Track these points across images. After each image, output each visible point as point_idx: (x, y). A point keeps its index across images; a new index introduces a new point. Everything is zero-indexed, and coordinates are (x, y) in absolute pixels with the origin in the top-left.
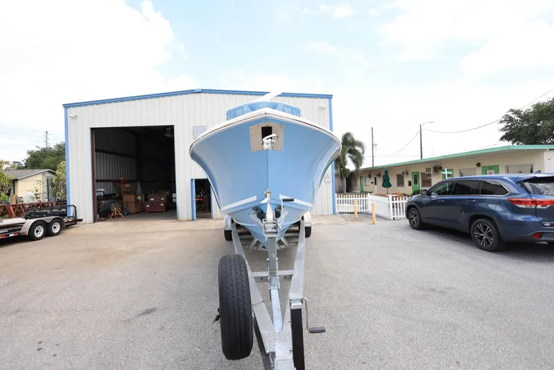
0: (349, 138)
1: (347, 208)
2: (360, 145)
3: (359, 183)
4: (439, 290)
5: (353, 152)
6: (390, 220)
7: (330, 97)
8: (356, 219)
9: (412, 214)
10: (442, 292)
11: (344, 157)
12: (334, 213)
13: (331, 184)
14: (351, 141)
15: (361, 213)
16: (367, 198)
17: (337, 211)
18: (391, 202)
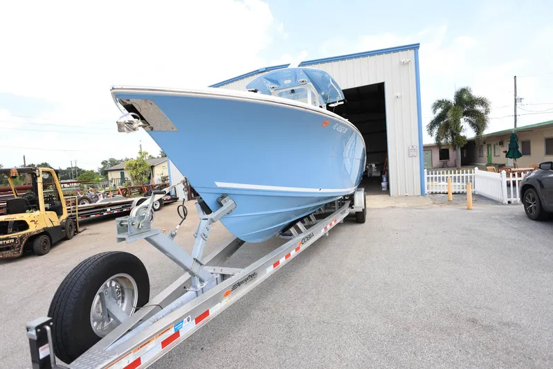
0: (465, 96)
1: (441, 187)
2: (482, 102)
3: (485, 153)
4: (485, 323)
5: (471, 113)
6: (502, 204)
7: (415, 47)
8: (449, 202)
9: (529, 197)
10: (489, 328)
11: (457, 122)
12: (423, 193)
13: (418, 159)
14: (467, 100)
15: (459, 193)
16: (473, 174)
17: (426, 191)
18: (505, 179)
